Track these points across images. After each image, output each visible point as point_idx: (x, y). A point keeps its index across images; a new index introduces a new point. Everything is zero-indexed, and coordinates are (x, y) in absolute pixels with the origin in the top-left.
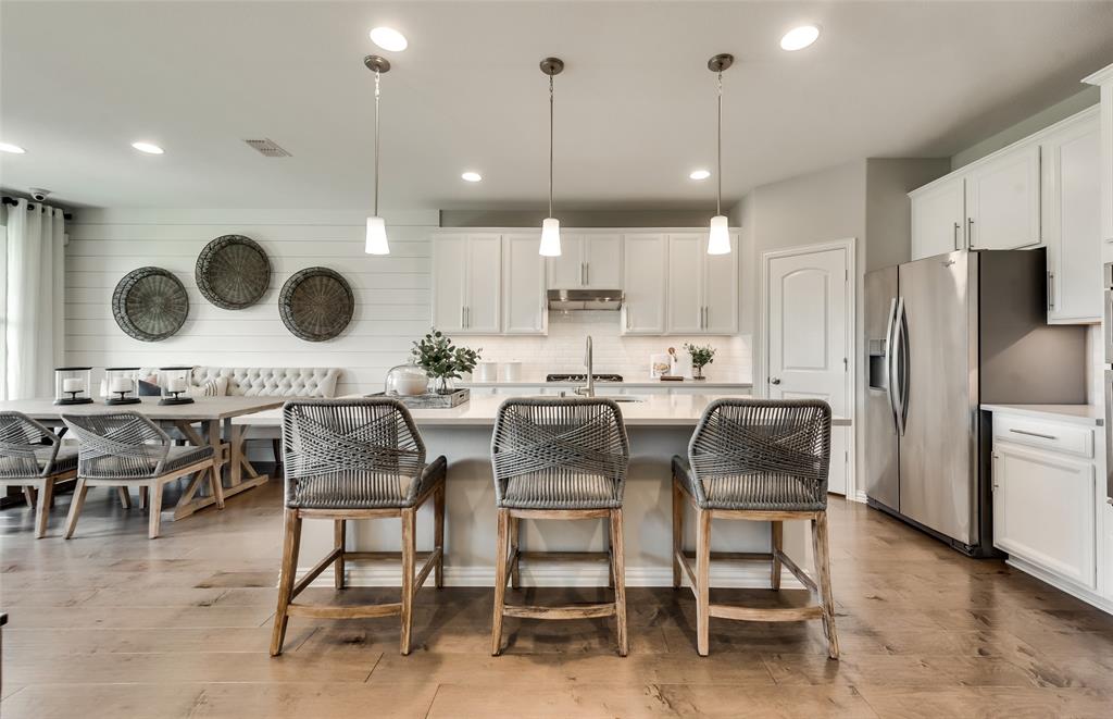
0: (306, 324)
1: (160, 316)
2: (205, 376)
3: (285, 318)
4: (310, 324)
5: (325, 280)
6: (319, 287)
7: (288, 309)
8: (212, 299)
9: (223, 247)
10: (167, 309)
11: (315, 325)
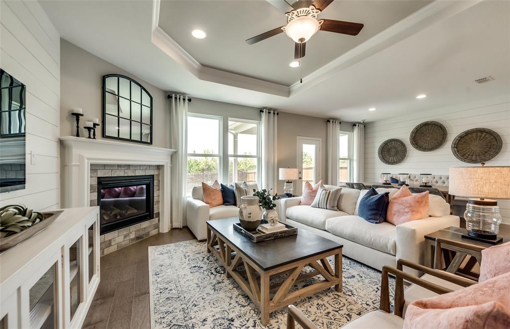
0: (467, 155)
1: (394, 156)
2: (415, 177)
3: (455, 153)
4: (469, 155)
5: (479, 134)
6: (475, 138)
7: (456, 149)
8: (417, 148)
9: (421, 127)
10: (397, 153)
11: (472, 155)
